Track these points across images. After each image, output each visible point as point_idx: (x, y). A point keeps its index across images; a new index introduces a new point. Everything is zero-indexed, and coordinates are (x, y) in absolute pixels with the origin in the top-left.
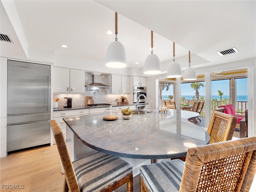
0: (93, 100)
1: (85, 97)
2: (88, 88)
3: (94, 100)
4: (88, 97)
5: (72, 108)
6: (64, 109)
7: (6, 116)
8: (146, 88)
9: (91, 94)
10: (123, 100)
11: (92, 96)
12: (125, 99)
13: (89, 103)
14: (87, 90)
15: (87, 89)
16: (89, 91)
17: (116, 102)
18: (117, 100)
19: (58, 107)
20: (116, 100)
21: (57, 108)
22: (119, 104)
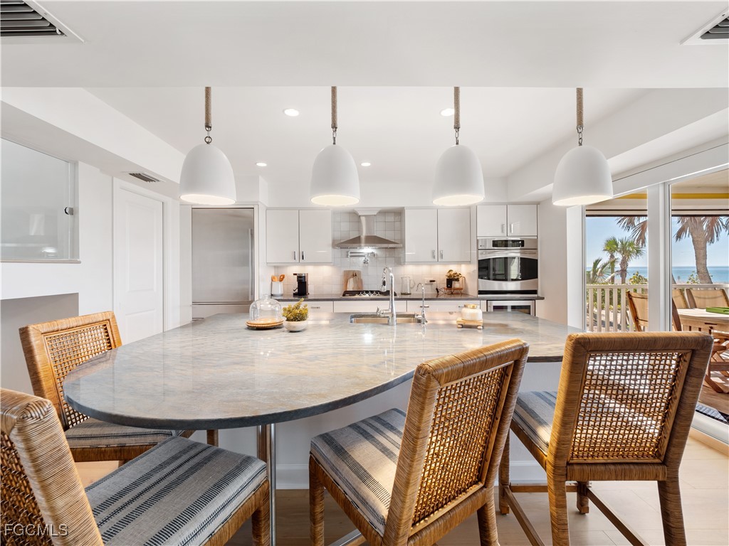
0: (361, 281)
1: (341, 273)
2: (347, 250)
3: (363, 281)
4: (349, 271)
5: (309, 297)
6: (293, 298)
7: (191, 304)
8: (536, 241)
9: (357, 264)
10: (451, 280)
11: (358, 271)
12: (457, 280)
13: (350, 287)
14: (347, 255)
15: (348, 252)
16: (352, 258)
17: (429, 286)
18: (434, 281)
19: (282, 293)
20: (431, 281)
21: (282, 295)
22: (440, 293)
